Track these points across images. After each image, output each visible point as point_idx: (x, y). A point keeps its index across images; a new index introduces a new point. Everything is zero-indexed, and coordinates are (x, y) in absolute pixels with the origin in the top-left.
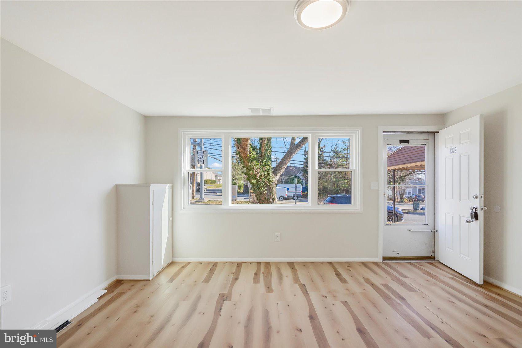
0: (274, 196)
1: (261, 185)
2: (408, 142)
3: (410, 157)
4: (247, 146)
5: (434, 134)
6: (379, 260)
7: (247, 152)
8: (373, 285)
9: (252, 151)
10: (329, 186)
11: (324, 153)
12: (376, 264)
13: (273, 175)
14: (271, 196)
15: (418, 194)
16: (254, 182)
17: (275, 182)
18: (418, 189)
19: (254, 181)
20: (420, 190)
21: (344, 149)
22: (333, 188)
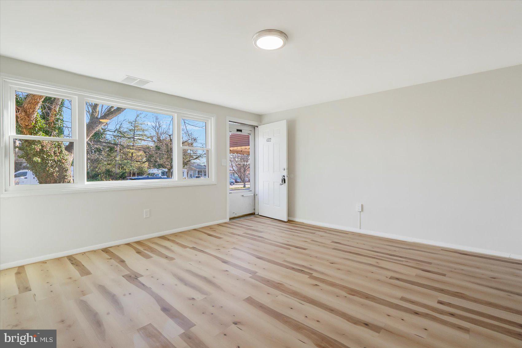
0: (69, 179)
1: (49, 165)
2: (241, 131)
3: (237, 142)
4: (34, 111)
5: (254, 127)
6: (227, 220)
7: (32, 119)
8: (239, 235)
9: (39, 119)
10: (114, 169)
11: (107, 131)
12: (225, 223)
13: (67, 153)
14: (65, 179)
15: (197, 176)
16: (38, 161)
17: (70, 161)
18: (197, 171)
19: (37, 159)
20: (199, 172)
21: (130, 130)
22: (118, 171)
